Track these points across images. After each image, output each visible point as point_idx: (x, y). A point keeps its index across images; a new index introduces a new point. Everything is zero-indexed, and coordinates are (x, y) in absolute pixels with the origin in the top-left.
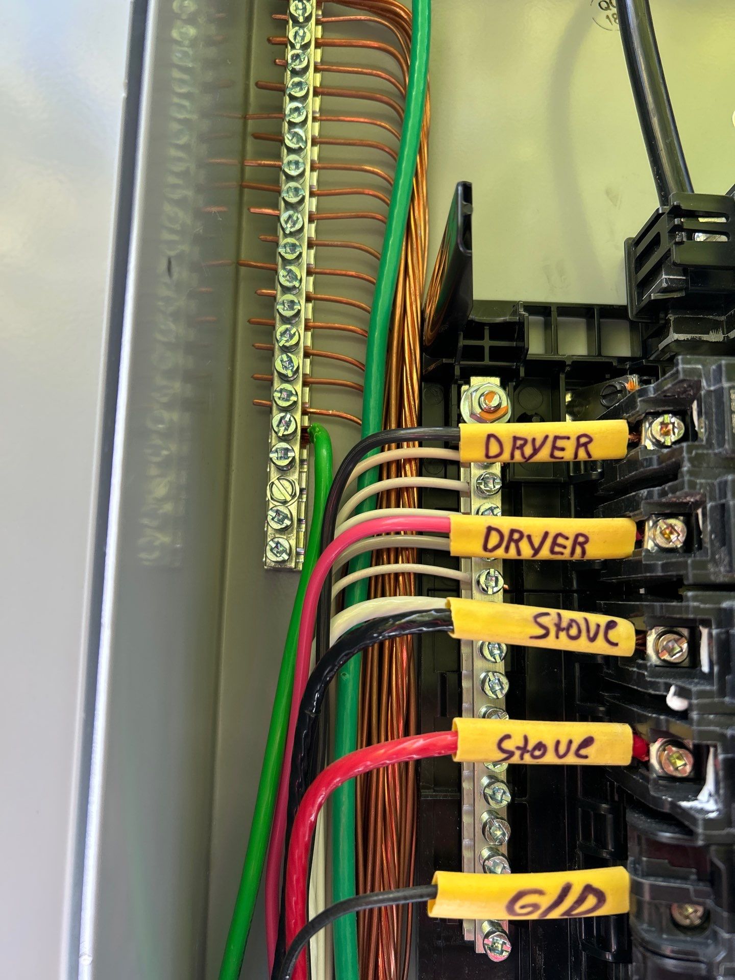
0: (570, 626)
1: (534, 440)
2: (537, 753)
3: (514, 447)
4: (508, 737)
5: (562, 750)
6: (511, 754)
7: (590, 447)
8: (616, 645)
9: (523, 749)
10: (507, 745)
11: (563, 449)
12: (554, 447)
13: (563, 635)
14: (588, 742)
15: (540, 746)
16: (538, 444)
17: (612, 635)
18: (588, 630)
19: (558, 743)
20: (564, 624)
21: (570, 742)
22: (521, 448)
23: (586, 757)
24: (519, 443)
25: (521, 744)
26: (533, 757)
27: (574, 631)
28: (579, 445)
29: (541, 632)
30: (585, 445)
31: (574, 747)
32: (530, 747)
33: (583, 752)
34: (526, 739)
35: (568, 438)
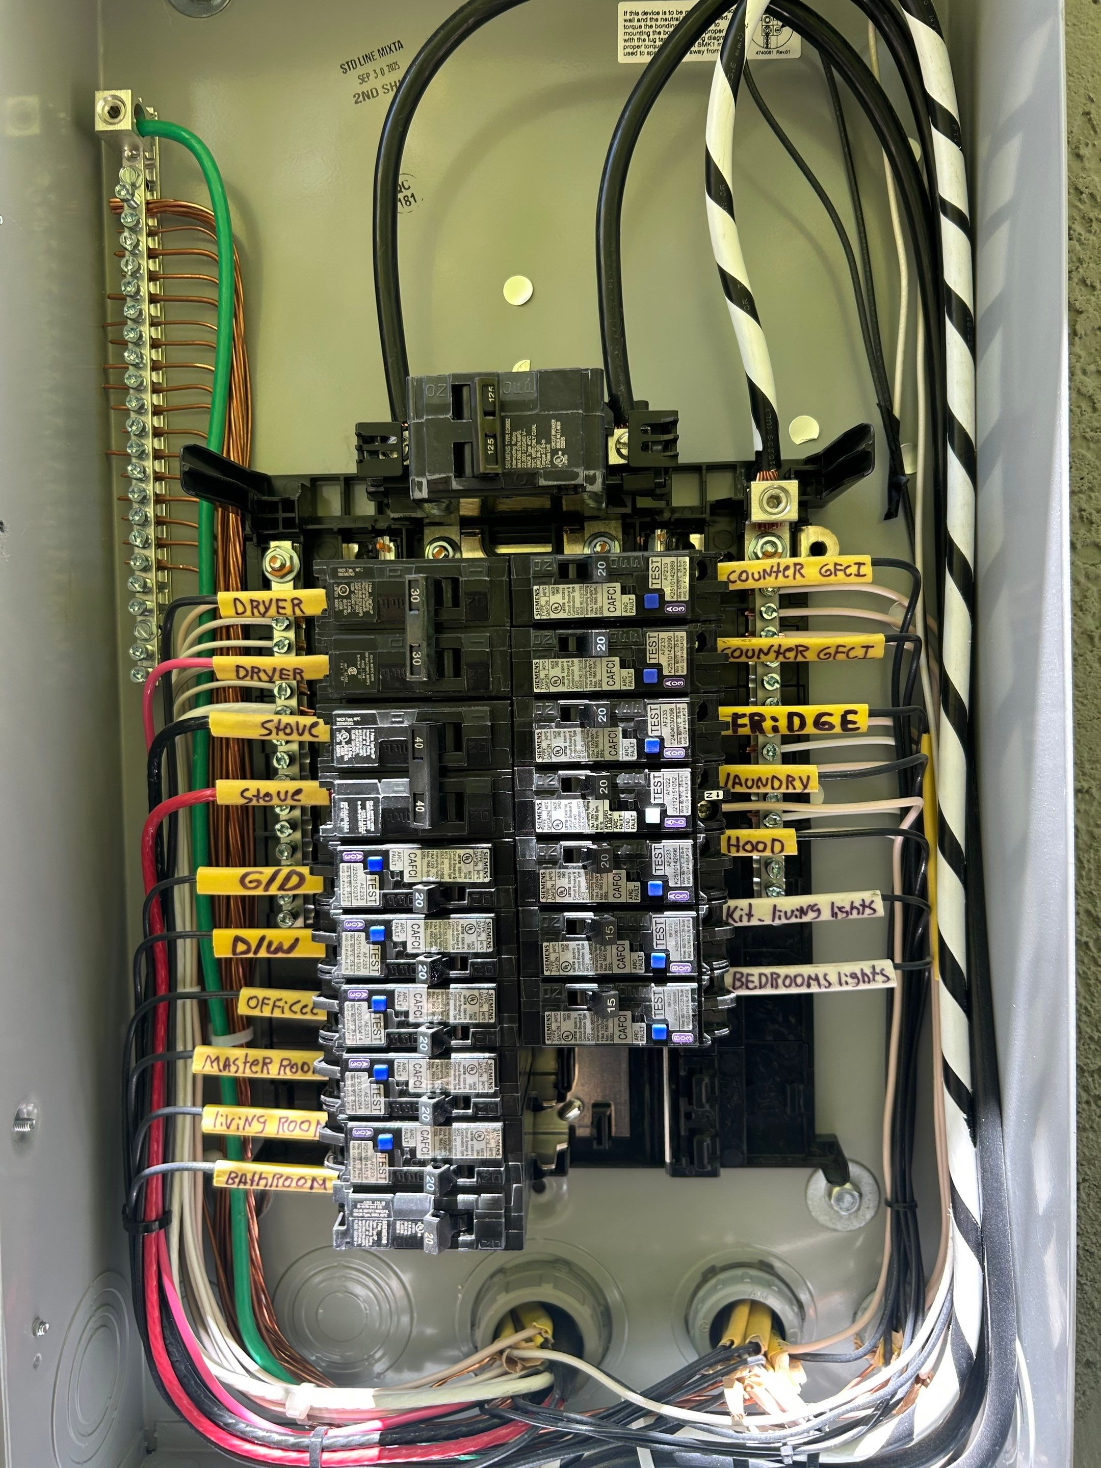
0: (285, 727)
1: (264, 602)
2: (267, 799)
3: (253, 607)
4: (247, 790)
5: (282, 797)
6: (251, 800)
7: (302, 606)
8: (317, 737)
9: (257, 796)
10: (246, 794)
11: (284, 608)
12: (278, 607)
13: (281, 733)
14: (298, 792)
15: (267, 794)
16: (267, 605)
17: (314, 731)
18: (298, 729)
19: (279, 793)
20: (282, 727)
21: (287, 792)
22: (257, 607)
23: (299, 801)
24: (255, 604)
25: (256, 794)
26: (264, 800)
27: (288, 731)
28: (294, 606)
29: (267, 732)
30: (298, 605)
31: (290, 794)
32: (261, 795)
33: (296, 797)
34: (258, 791)
35: (285, 600)
